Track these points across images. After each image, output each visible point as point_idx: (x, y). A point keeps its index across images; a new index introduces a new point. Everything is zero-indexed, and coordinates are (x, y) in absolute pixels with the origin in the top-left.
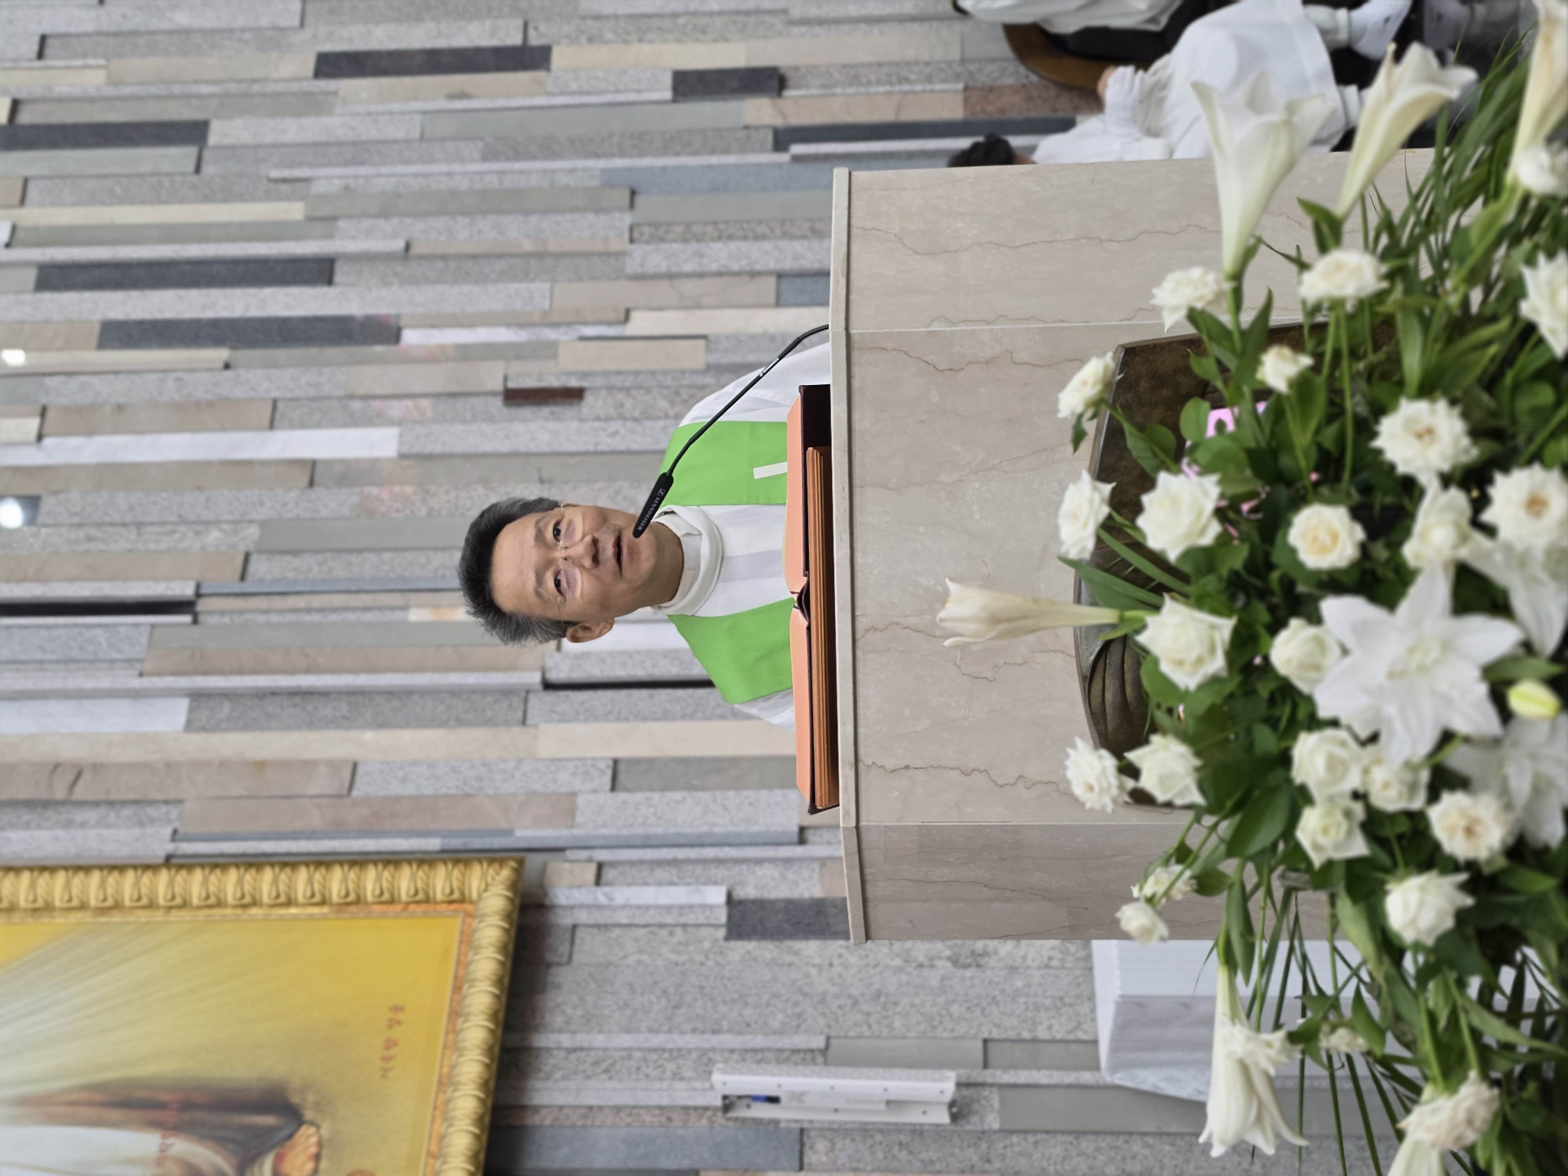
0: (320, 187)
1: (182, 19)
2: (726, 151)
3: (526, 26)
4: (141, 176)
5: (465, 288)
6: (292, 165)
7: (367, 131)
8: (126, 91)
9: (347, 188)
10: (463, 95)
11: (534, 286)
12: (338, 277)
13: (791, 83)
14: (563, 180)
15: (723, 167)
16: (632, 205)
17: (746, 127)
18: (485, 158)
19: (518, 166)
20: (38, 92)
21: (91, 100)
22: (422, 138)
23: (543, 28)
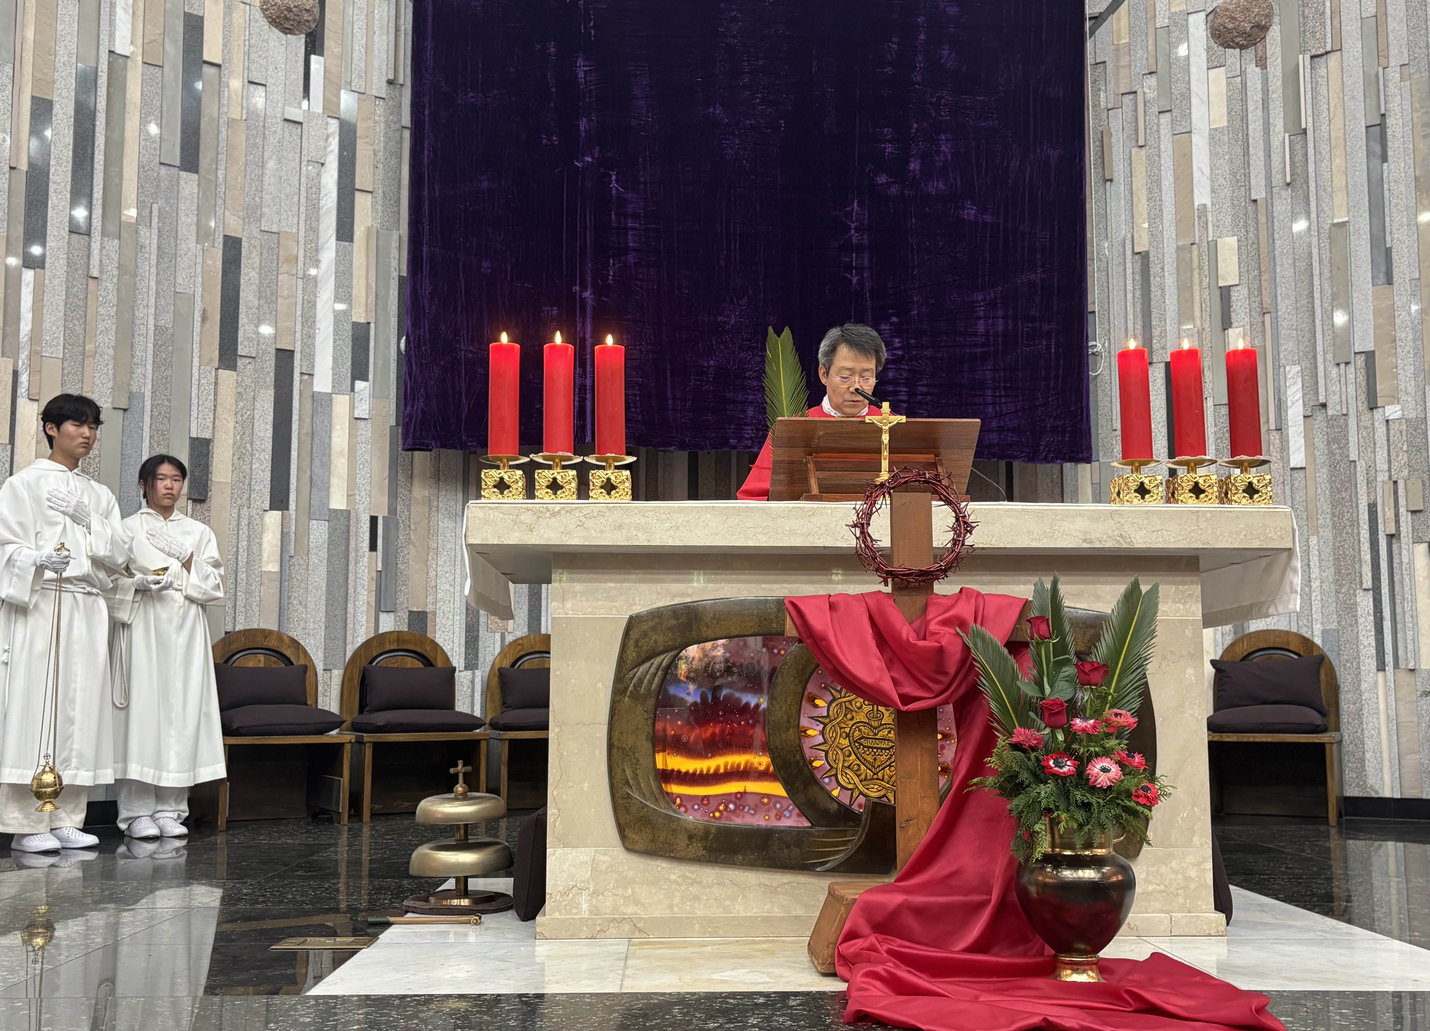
3: (253, 358)
6: (162, 218)
8: (223, 130)
11: (61, 348)
12: (74, 238)
13: (198, 506)
14: (138, 371)
18: (157, 327)
20: (226, 79)
21: (218, 109)
22: (176, 293)
23: (249, 367)
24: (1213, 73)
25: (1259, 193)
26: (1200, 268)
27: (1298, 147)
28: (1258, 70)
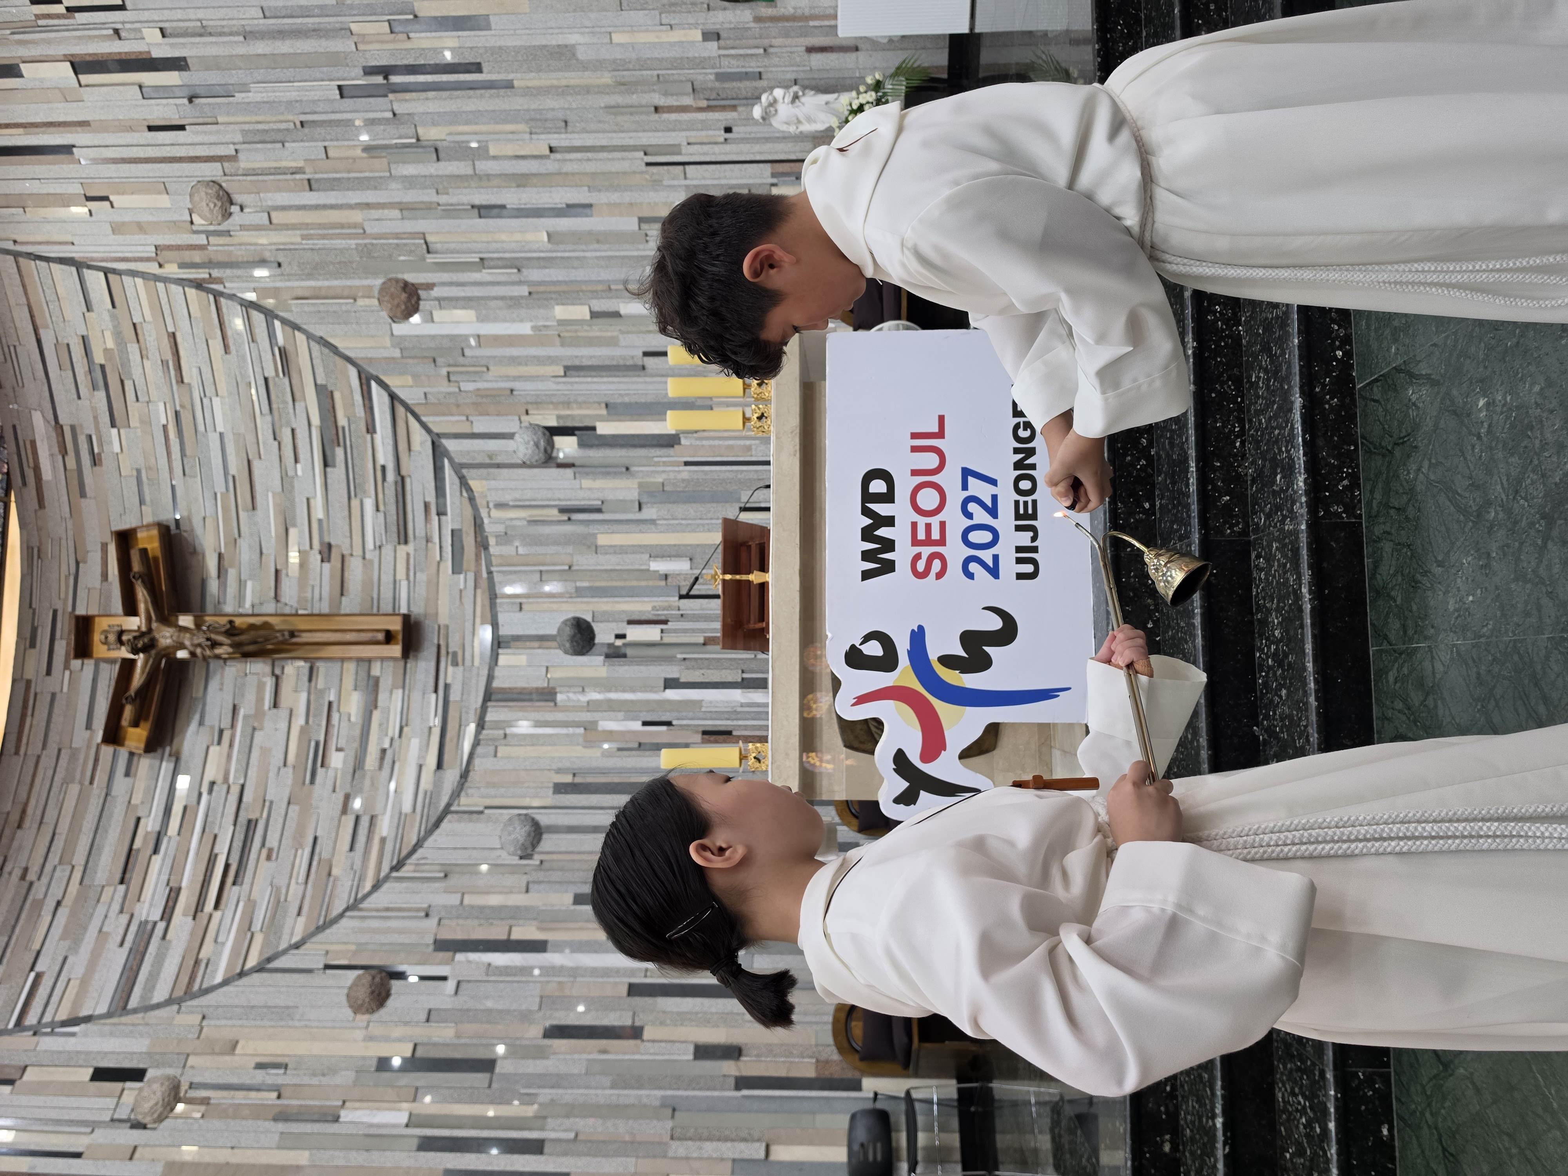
0: (541, 1099)
1: (489, 1004)
2: (715, 1089)
3: (634, 1014)
4: (465, 1088)
5: (599, 1159)
6: (529, 1087)
7: (563, 1069)
8: (463, 1041)
9: (552, 1100)
10: (604, 1051)
11: (629, 1159)
12: (546, 1150)
13: (744, 1052)
14: (645, 1100)
15: (713, 1097)
16: (673, 1117)
17: (725, 1076)
18: (612, 1088)
19: (626, 1092)
20: (425, 1040)
21: (448, 1045)
22: (587, 1073)
23: (641, 1016)
24: (436, 319)
25: (524, 290)
26: (576, 331)
27: (492, 263)
28: (436, 289)
